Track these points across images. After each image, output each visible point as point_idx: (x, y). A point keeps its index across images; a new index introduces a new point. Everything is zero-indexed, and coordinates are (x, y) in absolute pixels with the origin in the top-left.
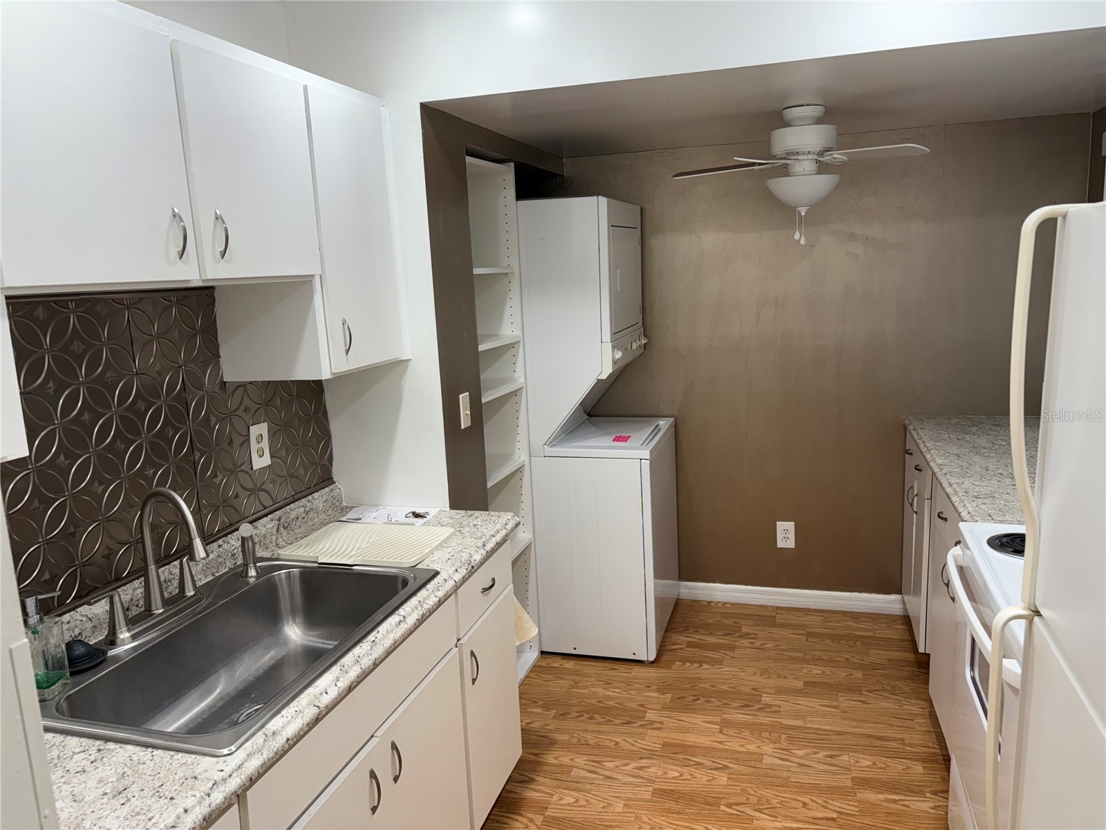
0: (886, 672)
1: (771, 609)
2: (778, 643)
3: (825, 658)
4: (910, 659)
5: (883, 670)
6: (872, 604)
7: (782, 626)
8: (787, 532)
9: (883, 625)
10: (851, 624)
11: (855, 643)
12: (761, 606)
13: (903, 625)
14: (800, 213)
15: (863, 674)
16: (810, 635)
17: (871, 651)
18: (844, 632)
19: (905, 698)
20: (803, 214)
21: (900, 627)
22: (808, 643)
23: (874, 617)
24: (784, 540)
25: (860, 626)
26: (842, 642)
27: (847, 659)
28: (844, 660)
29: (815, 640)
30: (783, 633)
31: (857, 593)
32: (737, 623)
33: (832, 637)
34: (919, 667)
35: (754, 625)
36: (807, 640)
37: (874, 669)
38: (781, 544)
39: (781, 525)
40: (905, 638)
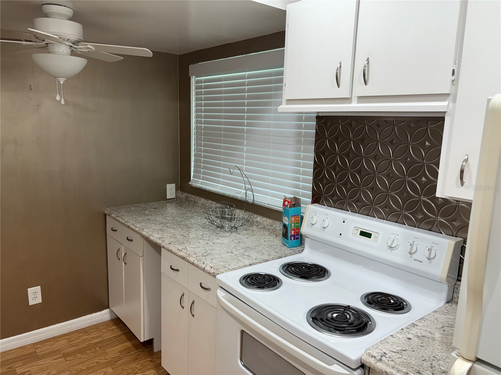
0: (122, 361)
1: (29, 347)
2: (48, 371)
3: (84, 368)
4: (130, 346)
5: (121, 360)
6: (93, 320)
7: (44, 357)
8: (36, 294)
9: (104, 331)
10: (86, 337)
11: (95, 349)
12: (21, 348)
13: (114, 326)
14: (59, 82)
15: (112, 369)
16: (65, 356)
17: (107, 351)
18: (85, 345)
19: (142, 373)
20: (62, 83)
21: (113, 328)
22: (68, 362)
23: (96, 327)
24: (34, 299)
25: (91, 336)
26: (87, 352)
27: (97, 363)
28: (96, 364)
29: (70, 358)
30: (48, 362)
31: (84, 317)
32: (10, 368)
33: (80, 351)
34: (137, 349)
35: (24, 364)
36: (66, 361)
37: (116, 362)
38: (32, 302)
39: (31, 291)
40: (119, 334)
